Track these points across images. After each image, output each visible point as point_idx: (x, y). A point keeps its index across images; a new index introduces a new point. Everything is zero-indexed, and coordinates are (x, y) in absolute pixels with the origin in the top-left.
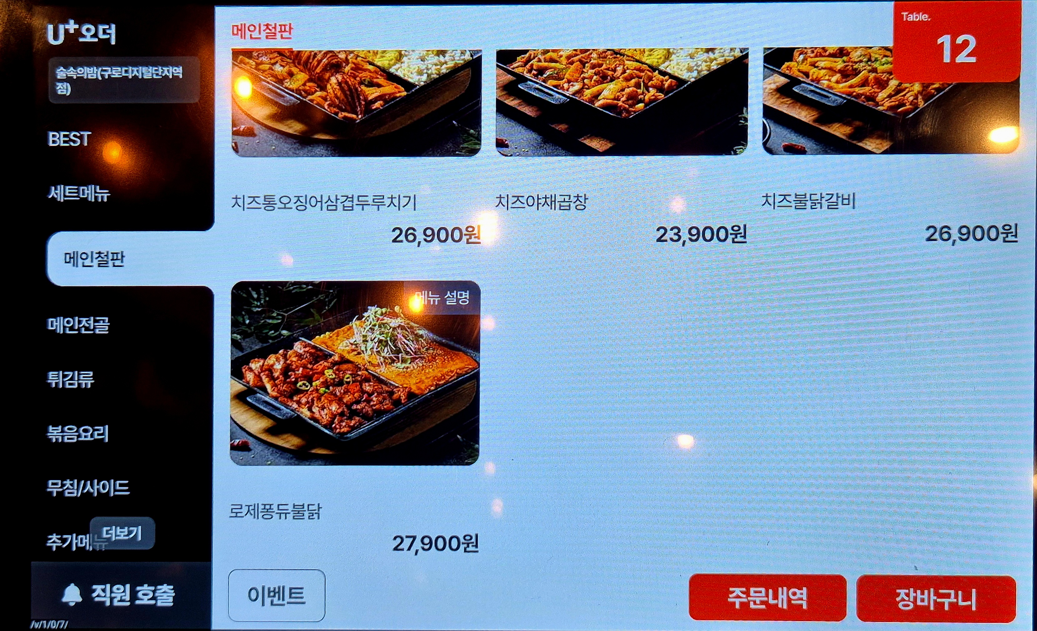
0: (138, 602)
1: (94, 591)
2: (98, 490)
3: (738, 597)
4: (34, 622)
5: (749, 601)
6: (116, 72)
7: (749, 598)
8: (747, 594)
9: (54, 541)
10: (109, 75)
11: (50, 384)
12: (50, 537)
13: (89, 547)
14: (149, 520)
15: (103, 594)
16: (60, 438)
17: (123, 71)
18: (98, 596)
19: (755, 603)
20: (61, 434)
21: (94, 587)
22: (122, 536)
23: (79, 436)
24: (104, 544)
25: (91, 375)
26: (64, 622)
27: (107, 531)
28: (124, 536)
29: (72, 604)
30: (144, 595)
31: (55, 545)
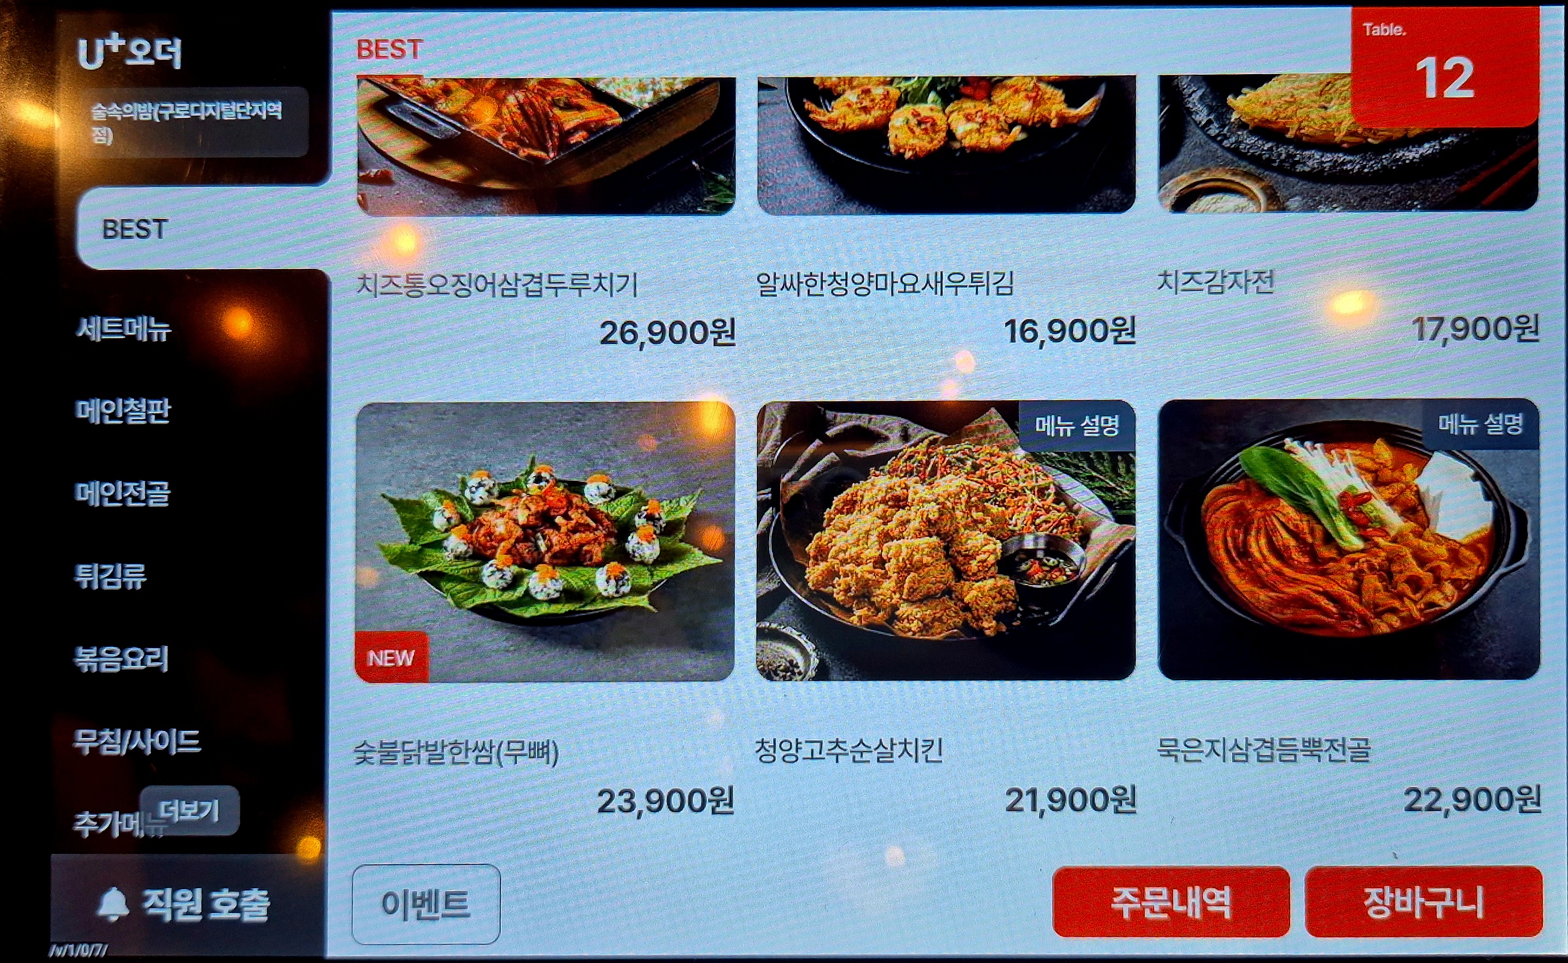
0: (213, 916)
1: (146, 899)
2: (152, 744)
3: (1127, 901)
4: (54, 946)
5: (1144, 908)
6: (182, 110)
7: (1144, 904)
8: (1141, 897)
9: (85, 823)
10: (171, 115)
11: (79, 583)
12: (80, 816)
13: (140, 833)
14: (231, 792)
15: (161, 904)
16: (95, 664)
17: (192, 109)
18: (153, 907)
19: (1152, 911)
20: (96, 660)
21: (148, 892)
22: (190, 814)
23: (123, 663)
24: (161, 827)
25: (143, 570)
26: (100, 946)
27: (166, 807)
28: (193, 815)
29: (114, 919)
30: (224, 904)
31: (87, 829)
